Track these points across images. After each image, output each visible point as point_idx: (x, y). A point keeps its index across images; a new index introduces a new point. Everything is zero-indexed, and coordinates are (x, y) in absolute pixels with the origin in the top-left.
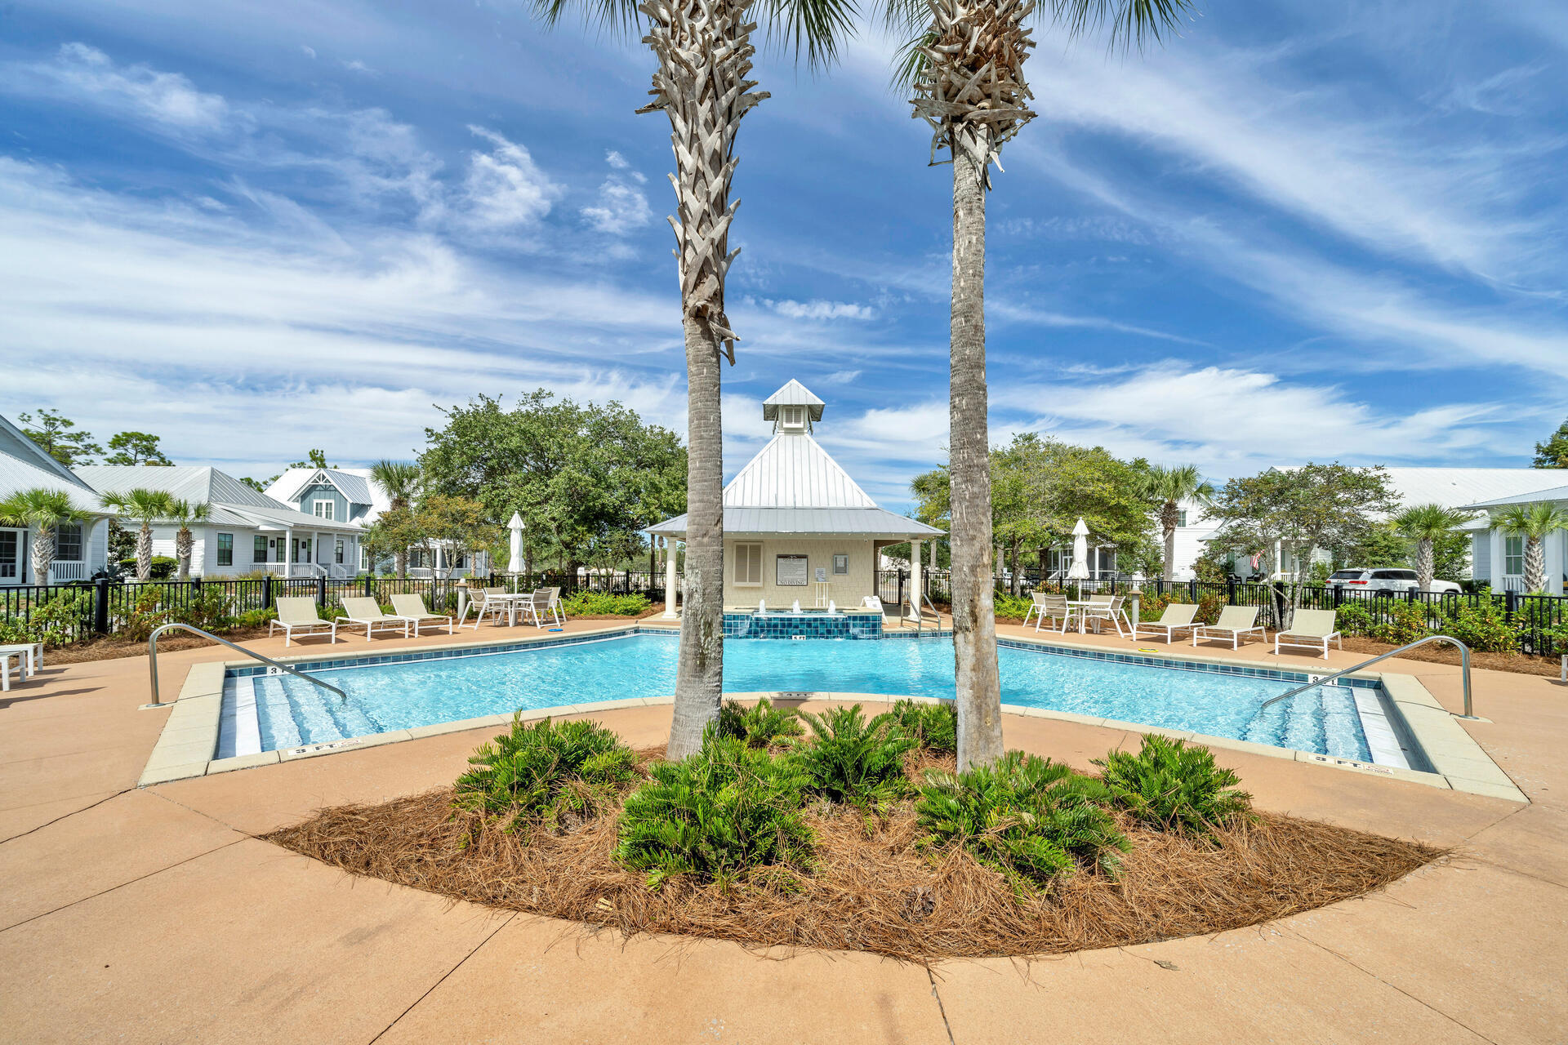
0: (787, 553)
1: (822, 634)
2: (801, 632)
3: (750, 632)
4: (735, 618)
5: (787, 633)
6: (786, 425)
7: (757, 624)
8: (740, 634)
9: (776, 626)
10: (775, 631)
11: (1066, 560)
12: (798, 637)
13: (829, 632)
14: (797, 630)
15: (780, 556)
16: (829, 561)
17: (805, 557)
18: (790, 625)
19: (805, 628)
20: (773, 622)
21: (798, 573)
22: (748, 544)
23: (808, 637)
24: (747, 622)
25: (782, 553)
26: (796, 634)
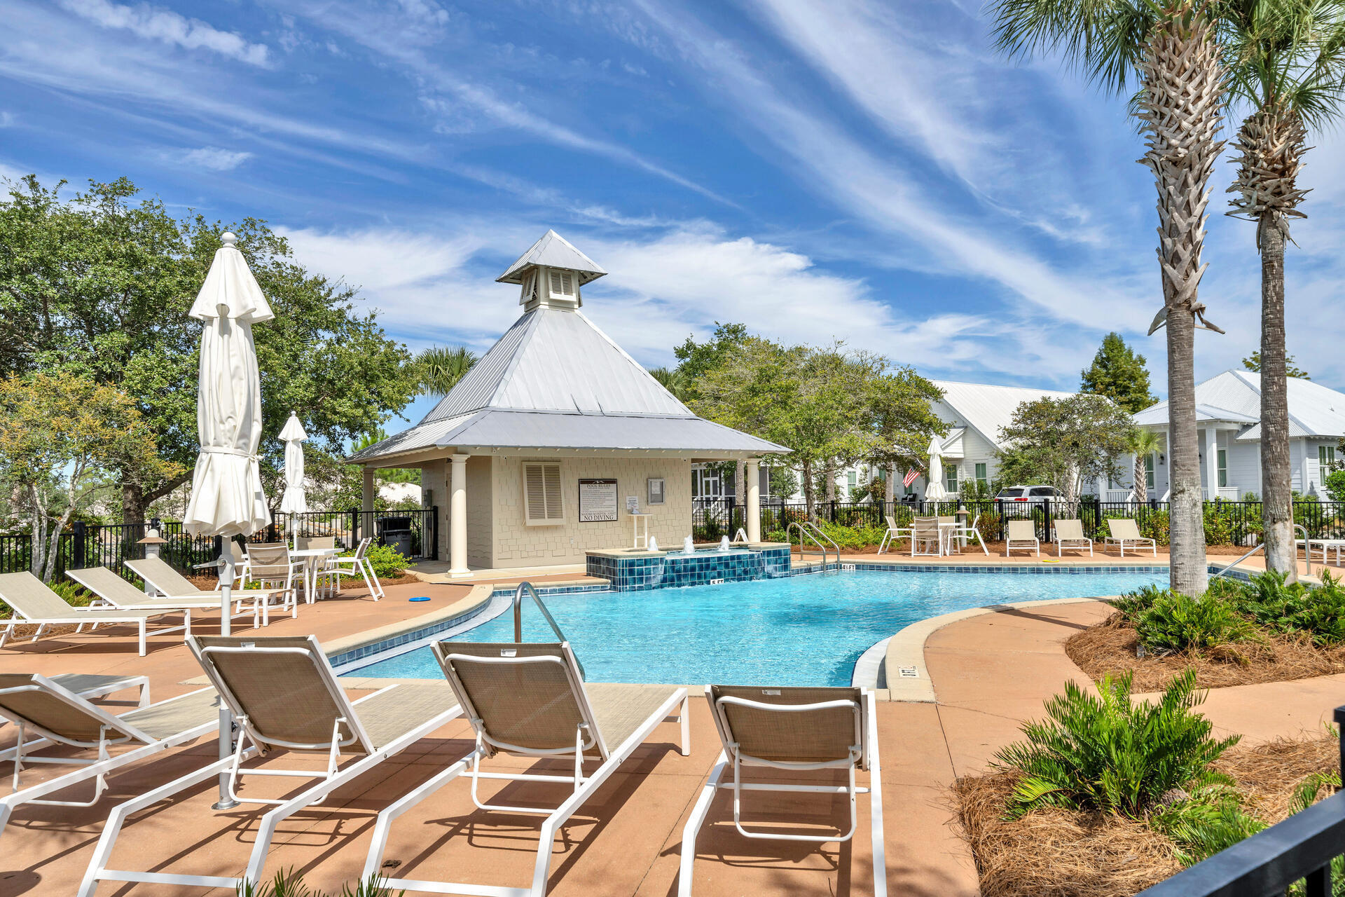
0: (591, 477)
1: (740, 575)
2: (719, 575)
3: (664, 580)
4: (646, 562)
5: (705, 578)
6: (553, 296)
7: (673, 568)
8: (654, 583)
9: (693, 569)
10: (692, 576)
11: (707, 483)
12: (716, 580)
13: (746, 572)
14: (715, 573)
15: (582, 482)
16: (642, 487)
17: (613, 481)
18: (708, 567)
19: (722, 569)
20: (690, 564)
21: (607, 503)
22: (543, 464)
23: (726, 580)
24: (661, 567)
25: (584, 476)
26: (714, 578)
